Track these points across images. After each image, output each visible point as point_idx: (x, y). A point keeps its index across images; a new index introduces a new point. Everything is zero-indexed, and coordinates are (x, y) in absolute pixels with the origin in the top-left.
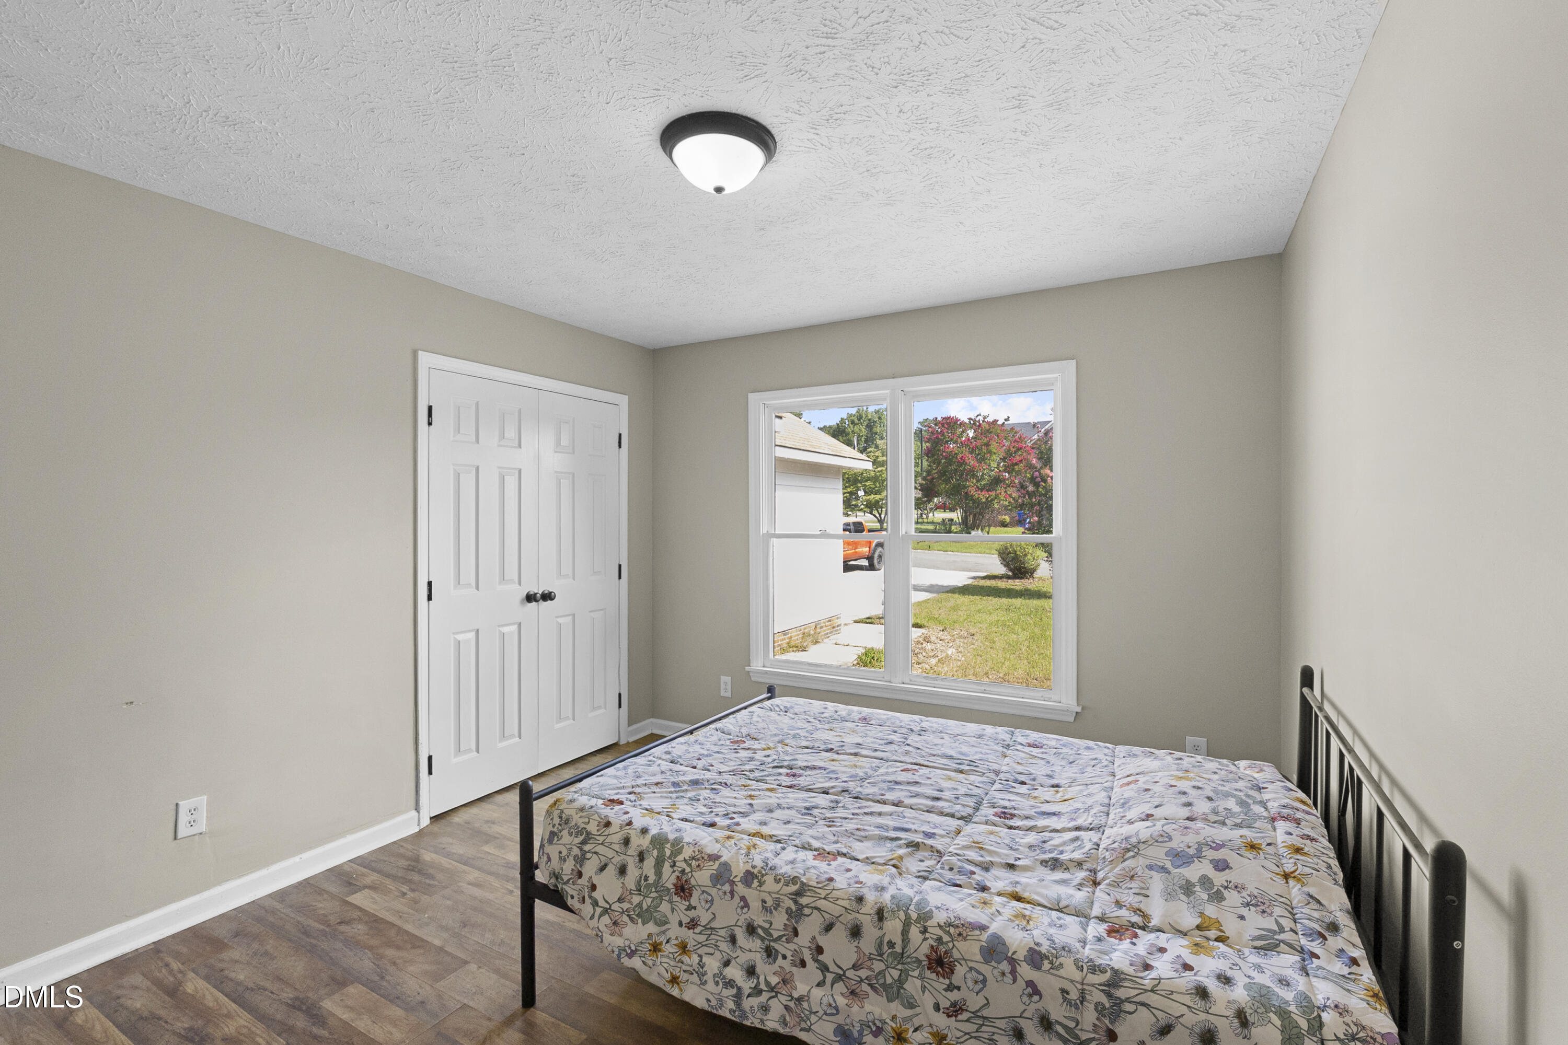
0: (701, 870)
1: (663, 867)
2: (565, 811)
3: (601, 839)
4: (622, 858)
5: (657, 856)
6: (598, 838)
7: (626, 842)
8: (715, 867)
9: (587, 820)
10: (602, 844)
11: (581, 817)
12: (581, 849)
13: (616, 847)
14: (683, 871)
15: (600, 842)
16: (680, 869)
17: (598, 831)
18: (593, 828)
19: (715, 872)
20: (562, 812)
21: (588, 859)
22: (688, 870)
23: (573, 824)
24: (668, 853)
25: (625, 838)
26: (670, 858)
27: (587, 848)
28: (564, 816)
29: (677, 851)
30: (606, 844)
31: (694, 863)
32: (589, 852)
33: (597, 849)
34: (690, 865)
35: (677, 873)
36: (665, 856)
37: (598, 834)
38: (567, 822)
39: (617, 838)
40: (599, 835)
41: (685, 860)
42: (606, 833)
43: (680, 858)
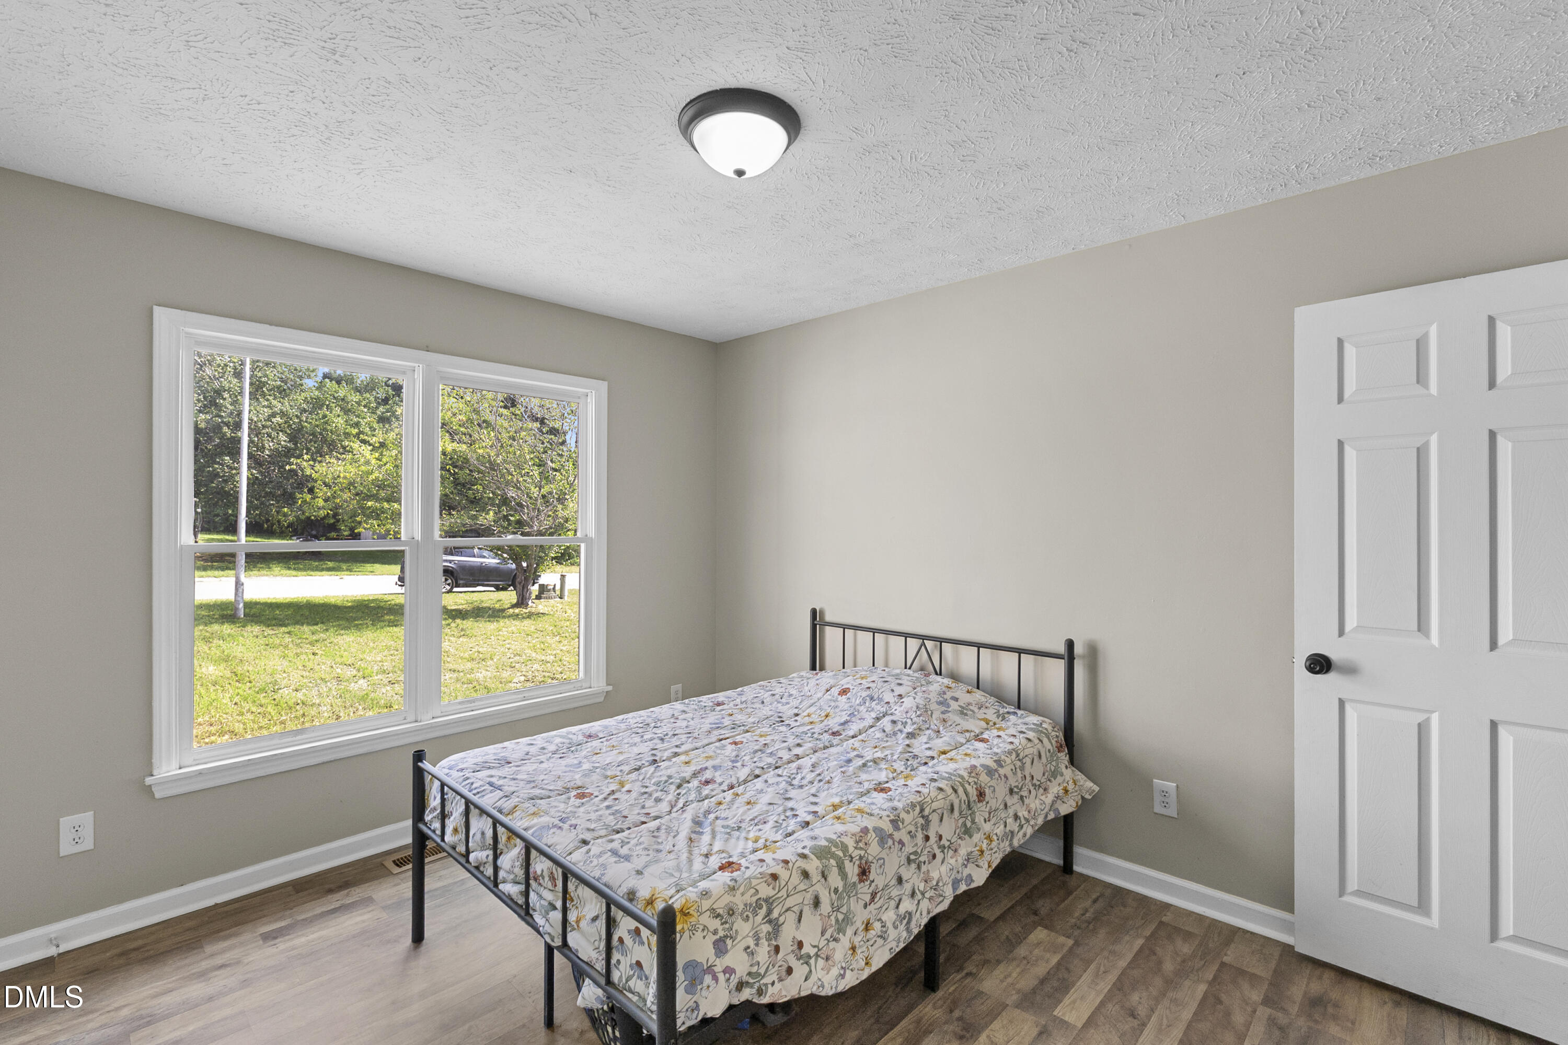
0: (870, 845)
1: (844, 868)
2: (714, 907)
3: (783, 893)
4: (811, 893)
5: (837, 863)
6: (779, 895)
7: (806, 874)
8: (874, 835)
9: (753, 891)
10: (788, 896)
11: (743, 894)
12: (770, 922)
13: (802, 887)
14: (861, 858)
15: (785, 896)
16: (858, 857)
17: (774, 888)
18: (766, 891)
19: (877, 838)
20: (712, 910)
21: (783, 924)
22: (862, 853)
23: (741, 907)
24: (840, 854)
25: (802, 873)
26: (845, 856)
27: (775, 914)
28: (720, 911)
29: (844, 848)
30: (792, 893)
31: (861, 845)
32: (780, 915)
33: (787, 905)
34: (861, 849)
35: (857, 863)
36: (841, 858)
37: (777, 890)
38: (731, 912)
39: (796, 878)
40: (779, 891)
41: (856, 848)
42: (783, 883)
43: (851, 849)
